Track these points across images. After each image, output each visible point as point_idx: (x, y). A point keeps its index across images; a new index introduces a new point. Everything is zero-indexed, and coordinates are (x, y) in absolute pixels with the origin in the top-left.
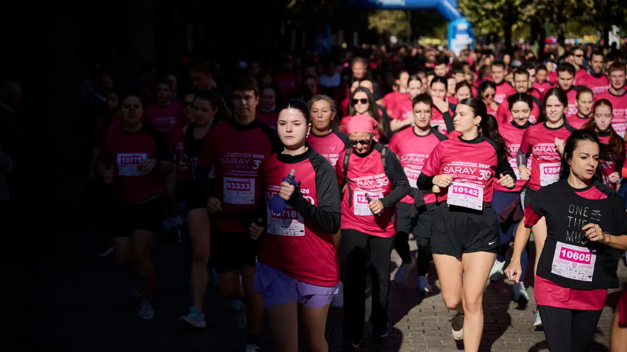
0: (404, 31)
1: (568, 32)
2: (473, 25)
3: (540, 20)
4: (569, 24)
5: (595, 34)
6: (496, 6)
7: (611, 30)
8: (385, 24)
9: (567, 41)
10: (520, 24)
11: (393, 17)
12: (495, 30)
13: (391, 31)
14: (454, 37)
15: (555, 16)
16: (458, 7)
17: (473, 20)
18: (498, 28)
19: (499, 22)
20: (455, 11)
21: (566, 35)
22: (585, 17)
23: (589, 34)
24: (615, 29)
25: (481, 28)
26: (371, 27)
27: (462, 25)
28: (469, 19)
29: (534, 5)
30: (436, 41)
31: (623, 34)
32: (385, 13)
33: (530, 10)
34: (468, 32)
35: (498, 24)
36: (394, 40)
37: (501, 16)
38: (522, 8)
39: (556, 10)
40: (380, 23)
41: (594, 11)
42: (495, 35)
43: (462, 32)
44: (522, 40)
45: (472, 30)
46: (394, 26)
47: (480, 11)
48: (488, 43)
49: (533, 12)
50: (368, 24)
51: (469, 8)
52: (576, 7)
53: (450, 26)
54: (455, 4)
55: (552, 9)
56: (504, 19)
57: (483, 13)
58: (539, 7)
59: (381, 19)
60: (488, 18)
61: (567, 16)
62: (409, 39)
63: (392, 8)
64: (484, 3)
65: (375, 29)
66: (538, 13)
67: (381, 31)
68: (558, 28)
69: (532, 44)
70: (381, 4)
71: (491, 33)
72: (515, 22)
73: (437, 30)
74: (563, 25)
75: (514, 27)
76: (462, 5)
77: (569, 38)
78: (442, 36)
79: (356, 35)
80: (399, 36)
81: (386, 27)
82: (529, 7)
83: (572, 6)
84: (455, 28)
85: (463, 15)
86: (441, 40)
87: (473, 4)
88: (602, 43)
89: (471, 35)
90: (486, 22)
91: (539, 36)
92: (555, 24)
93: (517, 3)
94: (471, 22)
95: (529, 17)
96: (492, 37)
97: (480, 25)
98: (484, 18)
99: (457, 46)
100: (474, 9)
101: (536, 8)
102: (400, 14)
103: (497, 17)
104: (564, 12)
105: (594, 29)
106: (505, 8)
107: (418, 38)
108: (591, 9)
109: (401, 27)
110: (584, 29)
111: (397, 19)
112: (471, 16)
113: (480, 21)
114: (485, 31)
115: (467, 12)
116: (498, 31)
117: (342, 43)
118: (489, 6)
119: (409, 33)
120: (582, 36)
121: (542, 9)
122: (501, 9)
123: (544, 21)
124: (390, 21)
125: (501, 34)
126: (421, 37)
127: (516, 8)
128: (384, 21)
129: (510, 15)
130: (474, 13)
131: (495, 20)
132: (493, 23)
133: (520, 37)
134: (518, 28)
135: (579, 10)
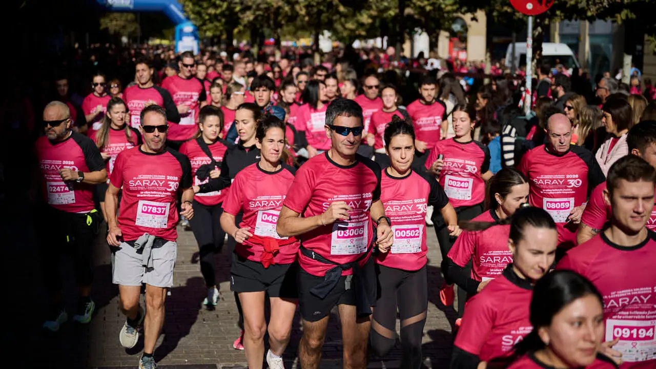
0: (134, 32)
1: (285, 35)
2: (198, 28)
3: (258, 26)
4: (285, 28)
5: (309, 37)
6: (218, 11)
7: (323, 34)
8: (116, 25)
9: (284, 43)
10: (241, 27)
11: (123, 18)
12: (218, 33)
13: (122, 31)
14: (181, 39)
15: (271, 22)
16: (183, 11)
17: (199, 23)
18: (221, 31)
19: (222, 26)
20: (181, 15)
21: (282, 38)
22: (298, 22)
23: (303, 37)
24: (327, 33)
25: (205, 31)
26: (102, 27)
27: (188, 28)
28: (194, 22)
29: (252, 12)
30: (165, 42)
31: (334, 38)
32: (116, 15)
33: (249, 16)
34: (194, 34)
35: (221, 28)
36: (125, 40)
37: (223, 20)
38: (242, 14)
39: (272, 16)
40: (111, 24)
41: (307, 18)
42: (219, 37)
43: (188, 34)
44: (244, 42)
45: (198, 33)
46: (124, 27)
47: (204, 15)
48: (212, 45)
49: (251, 18)
50: (100, 25)
51: (194, 13)
52: (289, 14)
53: (178, 28)
54: (181, 8)
55: (269, 15)
56: (226, 23)
57: (207, 17)
58: (258, 13)
59: (111, 20)
60: (211, 22)
61: (283, 22)
62: (139, 40)
63: (123, 11)
64: (207, 8)
65: (107, 29)
66: (256, 18)
67: (112, 32)
68: (275, 32)
69: (252, 46)
70: (111, 6)
71: (214, 37)
72: (236, 26)
73: (165, 32)
74: (279, 30)
75: (236, 31)
76: (188, 9)
77: (287, 40)
78: (171, 37)
79: (87, 35)
80: (129, 37)
81: (117, 28)
82: (248, 13)
83: (286, 12)
84: (181, 31)
85: (188, 18)
86: (170, 41)
87: (197, 9)
88: (314, 47)
89: (196, 38)
90: (210, 26)
91: (258, 40)
92: (272, 29)
93: (238, 8)
94: (195, 25)
95: (249, 22)
96: (216, 40)
97: (204, 28)
98: (208, 22)
99: (184, 47)
100: (199, 14)
101: (254, 14)
102: (130, 16)
103: (219, 21)
104: (280, 18)
105: (308, 33)
106: (227, 13)
107: (148, 40)
108: (304, 16)
109: (131, 28)
110: (300, 33)
111: (127, 20)
112: (195, 19)
113: (204, 24)
114: (209, 34)
115: (192, 16)
116: (221, 34)
117: (75, 44)
118: (212, 11)
119: (139, 33)
120: (298, 39)
121: (259, 15)
122: (223, 14)
123: (262, 26)
124: (121, 23)
125: (224, 37)
126: (151, 38)
127: (236, 13)
128: (114, 23)
129: (231, 19)
130: (198, 17)
131: (218, 24)
132: (216, 27)
133: (243, 39)
134: (239, 32)
135: (293, 17)
